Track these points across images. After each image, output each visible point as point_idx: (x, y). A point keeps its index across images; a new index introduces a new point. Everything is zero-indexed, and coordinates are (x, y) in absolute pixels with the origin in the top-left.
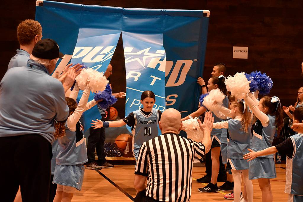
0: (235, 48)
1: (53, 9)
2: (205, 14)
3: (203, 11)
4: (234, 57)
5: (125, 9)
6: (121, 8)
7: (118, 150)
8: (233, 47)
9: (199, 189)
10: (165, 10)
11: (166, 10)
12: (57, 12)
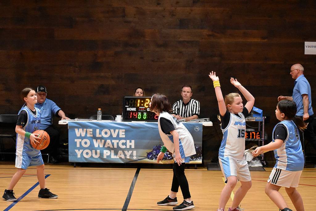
0: (307, 43)
4: (306, 53)
7: (168, 153)
8: (305, 42)
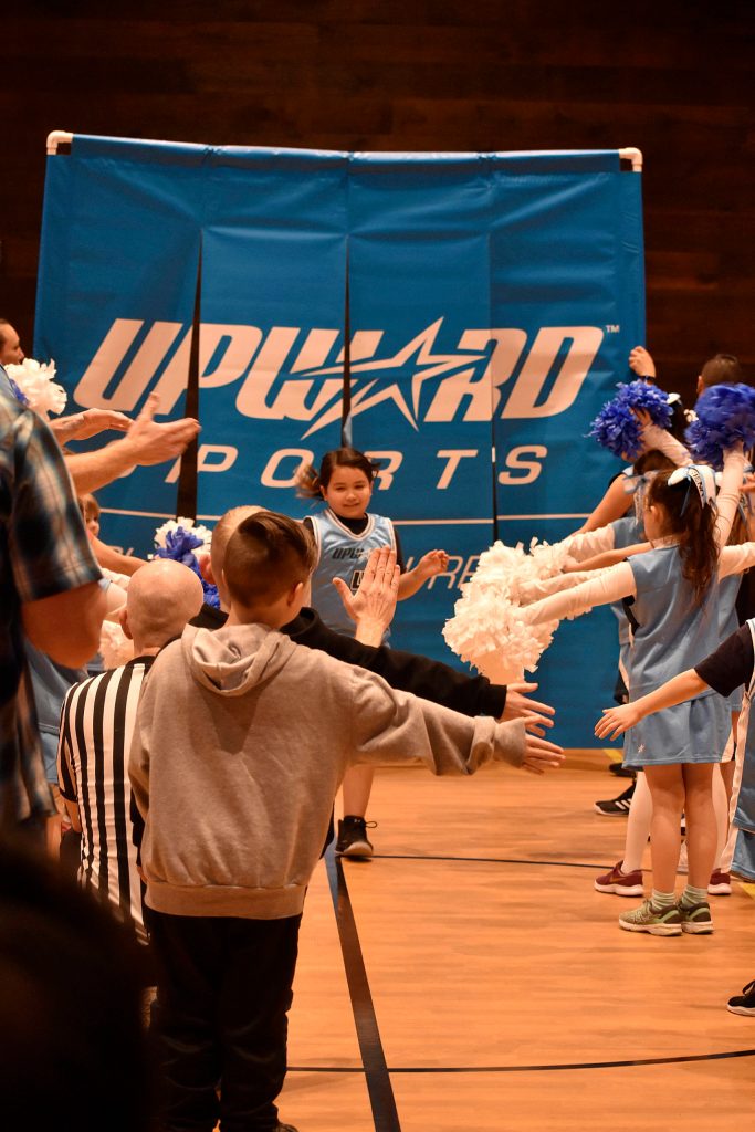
1: (106, 163)
2: (627, 164)
3: (618, 155)
5: (357, 155)
6: (345, 154)
9: (598, 804)
10: (491, 154)
11: (494, 157)
12: (121, 174)
